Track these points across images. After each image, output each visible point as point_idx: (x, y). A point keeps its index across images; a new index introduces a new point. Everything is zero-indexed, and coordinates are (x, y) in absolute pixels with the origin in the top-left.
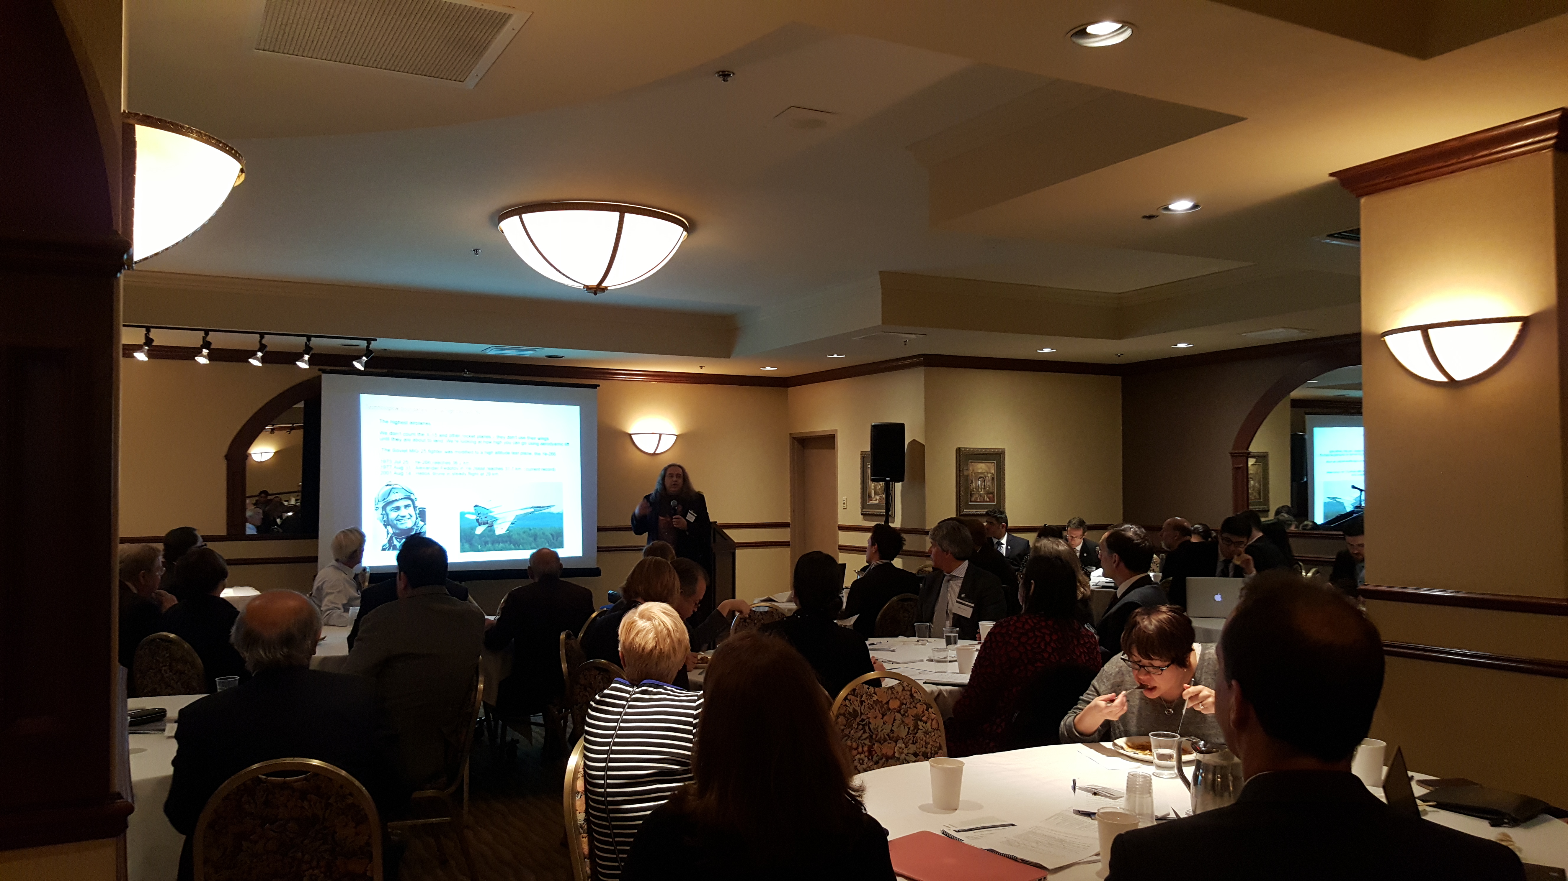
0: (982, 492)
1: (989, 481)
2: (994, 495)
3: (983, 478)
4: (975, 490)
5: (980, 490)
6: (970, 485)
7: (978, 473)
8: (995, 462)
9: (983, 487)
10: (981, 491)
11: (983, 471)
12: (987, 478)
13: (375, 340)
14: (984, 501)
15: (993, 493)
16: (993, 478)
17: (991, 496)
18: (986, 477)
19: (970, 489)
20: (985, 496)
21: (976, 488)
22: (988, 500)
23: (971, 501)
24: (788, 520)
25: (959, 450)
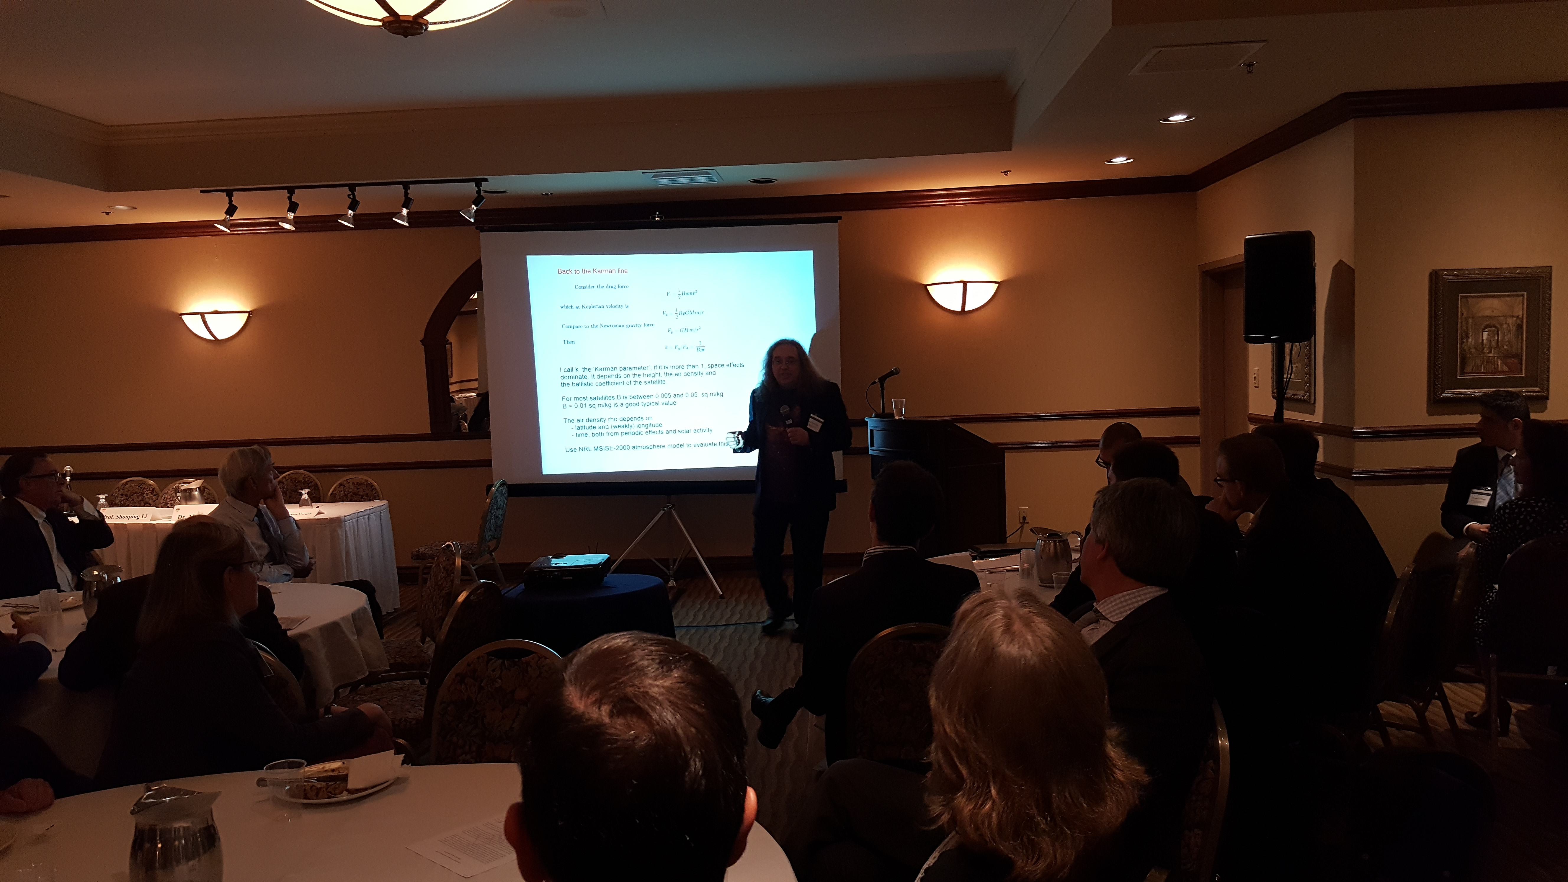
0: (1491, 355)
1: (1509, 332)
2: (1521, 359)
3: (1494, 326)
4: (1473, 350)
5: (1486, 350)
6: (1462, 343)
7: (1484, 317)
8: (1525, 293)
9: (1493, 344)
10: (1490, 352)
11: (1496, 314)
12: (1505, 326)
13: (486, 180)
14: (1496, 371)
15: (1518, 356)
16: (1520, 327)
17: (1513, 361)
18: (1501, 325)
19: (1463, 350)
20: (1499, 362)
21: (1476, 348)
22: (1506, 369)
23: (1463, 372)
24: (1197, 403)
25: (1435, 277)
